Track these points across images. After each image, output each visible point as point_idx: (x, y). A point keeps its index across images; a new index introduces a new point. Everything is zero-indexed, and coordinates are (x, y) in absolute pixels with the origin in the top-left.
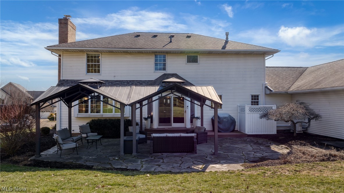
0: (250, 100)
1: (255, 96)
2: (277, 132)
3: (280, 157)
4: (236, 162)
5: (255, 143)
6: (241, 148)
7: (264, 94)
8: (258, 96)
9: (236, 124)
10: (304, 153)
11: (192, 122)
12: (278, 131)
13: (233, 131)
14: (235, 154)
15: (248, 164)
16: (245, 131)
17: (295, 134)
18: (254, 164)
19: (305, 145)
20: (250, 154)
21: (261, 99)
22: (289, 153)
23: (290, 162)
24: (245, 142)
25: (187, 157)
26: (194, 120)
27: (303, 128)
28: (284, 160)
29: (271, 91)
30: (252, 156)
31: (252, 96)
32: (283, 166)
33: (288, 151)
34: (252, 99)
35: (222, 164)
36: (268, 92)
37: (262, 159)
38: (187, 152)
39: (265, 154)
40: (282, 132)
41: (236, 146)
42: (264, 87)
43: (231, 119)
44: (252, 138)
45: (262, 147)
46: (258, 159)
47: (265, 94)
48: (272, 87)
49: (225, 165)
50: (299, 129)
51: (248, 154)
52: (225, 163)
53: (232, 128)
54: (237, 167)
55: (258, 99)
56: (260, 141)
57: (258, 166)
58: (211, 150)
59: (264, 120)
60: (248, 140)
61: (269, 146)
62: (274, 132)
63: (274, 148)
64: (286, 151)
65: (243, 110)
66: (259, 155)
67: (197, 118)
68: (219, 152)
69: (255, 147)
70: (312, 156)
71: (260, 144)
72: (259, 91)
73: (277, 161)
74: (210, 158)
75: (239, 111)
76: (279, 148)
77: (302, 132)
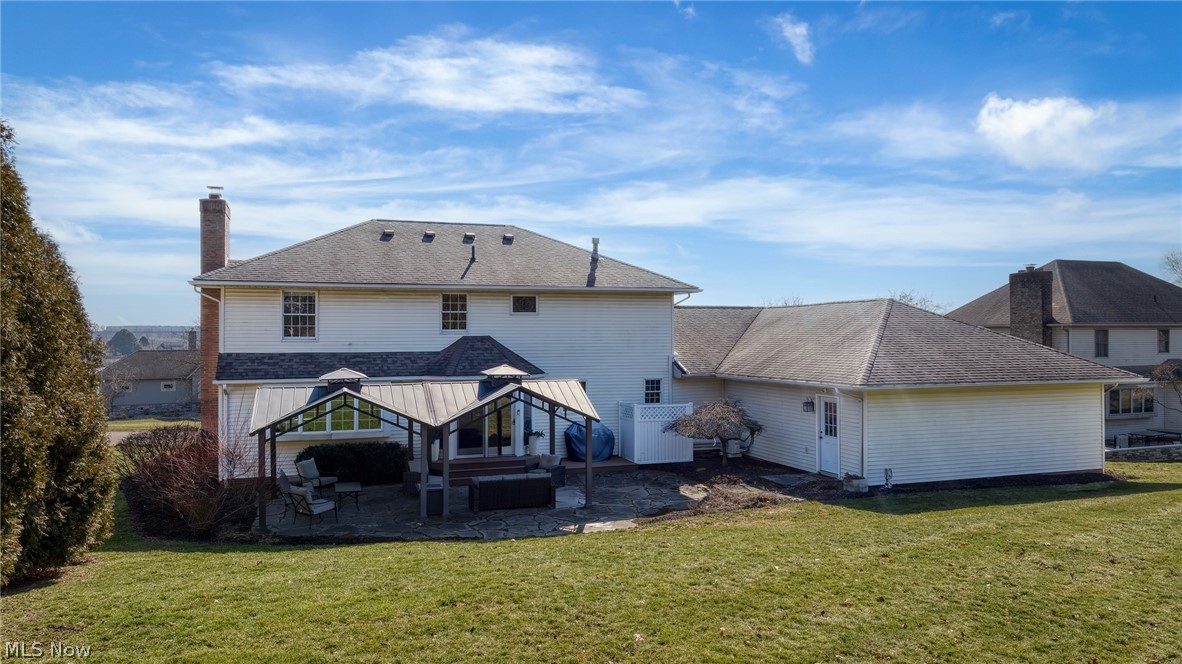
0: (642, 390)
1: (653, 382)
2: (694, 457)
3: (689, 506)
4: (625, 517)
5: (653, 484)
6: (628, 494)
7: (670, 376)
8: (658, 382)
9: (616, 441)
10: (726, 498)
11: (526, 442)
12: (696, 454)
13: (611, 457)
14: (620, 505)
15: (643, 519)
16: (633, 459)
17: (724, 461)
18: (651, 519)
19: (735, 483)
20: (644, 504)
21: (666, 389)
22: (705, 499)
23: (702, 513)
24: (635, 481)
25: (542, 515)
26: (532, 438)
27: (741, 448)
28: (696, 509)
29: (684, 372)
30: (647, 507)
31: (647, 382)
32: (692, 518)
33: (704, 494)
34: (647, 389)
35: (604, 521)
36: (679, 374)
37: (664, 511)
38: (538, 506)
39: (670, 503)
40: (703, 456)
41: (619, 490)
42: (671, 363)
43: (605, 434)
44: (648, 473)
45: (664, 491)
46: (657, 510)
47: (673, 377)
48: (684, 363)
49: (609, 523)
50: (734, 449)
51: (640, 504)
52: (608, 520)
53: (606, 453)
54: (627, 524)
55: (658, 388)
56: (662, 477)
57: (657, 520)
58: (577, 500)
59: (670, 435)
60: (640, 476)
61: (676, 489)
62: (689, 457)
63: (686, 490)
64: (701, 496)
65: (628, 412)
66: (659, 504)
67: (539, 434)
68: (593, 503)
69: (652, 490)
70: (735, 502)
71: (662, 485)
72: (660, 372)
73: (684, 512)
74: (581, 514)
75: (620, 415)
76: (694, 489)
77: (740, 456)
